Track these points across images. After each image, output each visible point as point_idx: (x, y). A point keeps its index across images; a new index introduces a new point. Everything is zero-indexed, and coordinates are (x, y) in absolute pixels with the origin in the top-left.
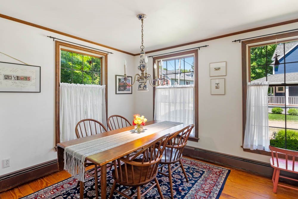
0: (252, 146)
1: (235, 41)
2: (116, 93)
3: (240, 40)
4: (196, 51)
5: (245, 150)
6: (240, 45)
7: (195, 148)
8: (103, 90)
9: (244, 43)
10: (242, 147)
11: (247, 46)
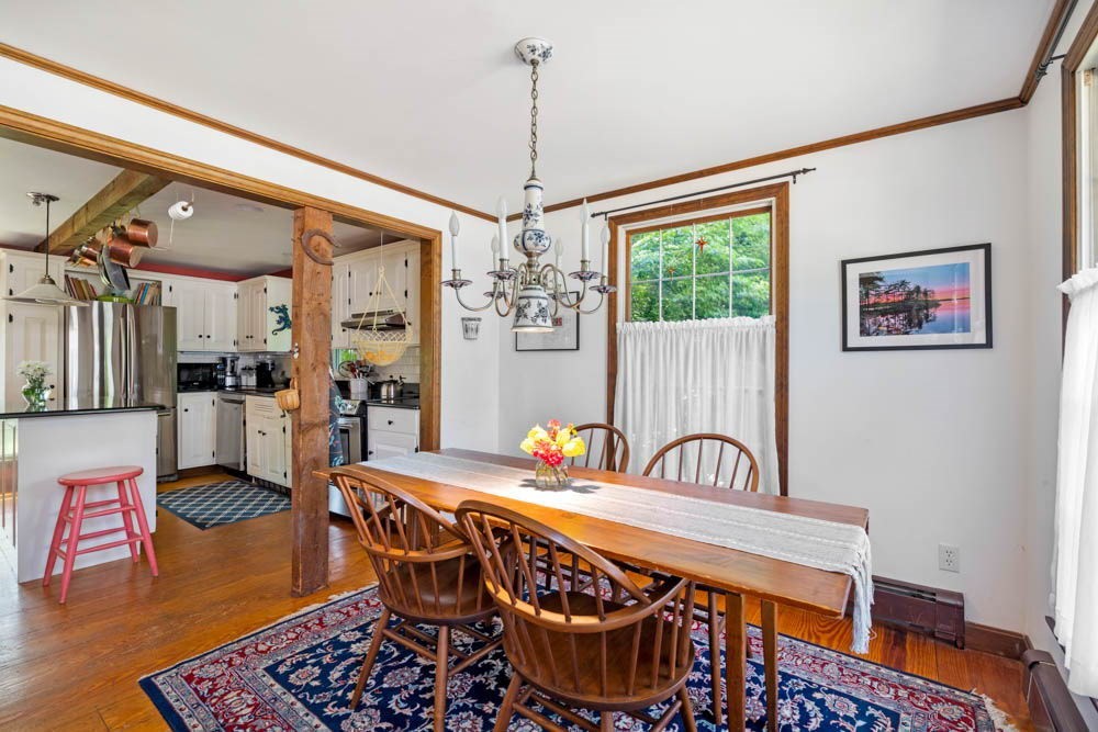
2: (845, 348)
8: (765, 334)
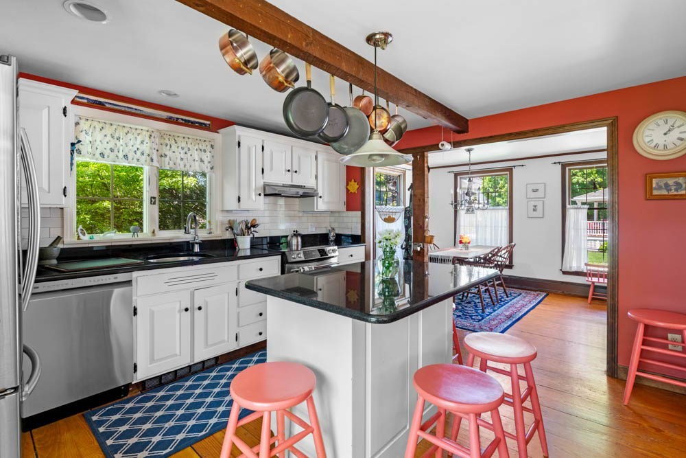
0: (571, 267)
1: (555, 163)
3: (559, 163)
4: (510, 170)
5: (564, 273)
6: (559, 167)
7: (510, 276)
9: (564, 166)
10: (561, 270)
11: (567, 169)
